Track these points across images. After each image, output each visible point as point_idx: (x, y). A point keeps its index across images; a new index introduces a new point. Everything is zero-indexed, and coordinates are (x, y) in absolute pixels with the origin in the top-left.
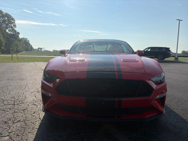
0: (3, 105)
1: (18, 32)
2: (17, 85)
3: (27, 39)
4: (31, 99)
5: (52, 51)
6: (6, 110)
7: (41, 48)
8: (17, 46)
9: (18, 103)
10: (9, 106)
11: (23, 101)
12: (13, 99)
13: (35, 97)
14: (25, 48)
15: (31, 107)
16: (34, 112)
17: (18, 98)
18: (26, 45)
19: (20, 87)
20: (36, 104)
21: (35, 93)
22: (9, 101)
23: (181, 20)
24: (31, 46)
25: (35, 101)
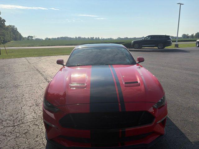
0: (3, 127)
1: (3, 20)
2: (12, 96)
3: (14, 26)
4: (31, 116)
5: (44, 39)
6: (7, 134)
7: (31, 36)
8: (4, 35)
9: (18, 123)
10: (9, 129)
11: (23, 120)
12: (11, 117)
13: (35, 113)
14: (13, 37)
15: (32, 128)
16: (37, 136)
17: (17, 116)
18: (14, 33)
19: (17, 98)
20: (37, 123)
21: (34, 106)
22: (8, 121)
23: (182, 4)
24: (20, 34)
25: (36, 119)
